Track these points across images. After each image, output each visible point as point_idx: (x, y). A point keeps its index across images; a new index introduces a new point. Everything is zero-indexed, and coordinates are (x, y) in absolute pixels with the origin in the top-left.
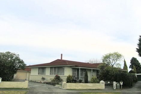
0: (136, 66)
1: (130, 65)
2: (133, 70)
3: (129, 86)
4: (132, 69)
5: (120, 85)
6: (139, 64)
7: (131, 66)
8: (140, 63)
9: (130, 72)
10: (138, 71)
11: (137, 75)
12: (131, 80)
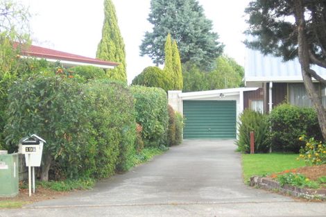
0: (185, 38)
1: (147, 35)
2: (161, 67)
3: (95, 175)
4: (157, 62)
5: (24, 169)
6: (205, 31)
7: (149, 39)
8: (209, 23)
9: (138, 81)
10: (197, 72)
11: (186, 103)
12: (111, 133)
